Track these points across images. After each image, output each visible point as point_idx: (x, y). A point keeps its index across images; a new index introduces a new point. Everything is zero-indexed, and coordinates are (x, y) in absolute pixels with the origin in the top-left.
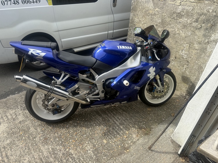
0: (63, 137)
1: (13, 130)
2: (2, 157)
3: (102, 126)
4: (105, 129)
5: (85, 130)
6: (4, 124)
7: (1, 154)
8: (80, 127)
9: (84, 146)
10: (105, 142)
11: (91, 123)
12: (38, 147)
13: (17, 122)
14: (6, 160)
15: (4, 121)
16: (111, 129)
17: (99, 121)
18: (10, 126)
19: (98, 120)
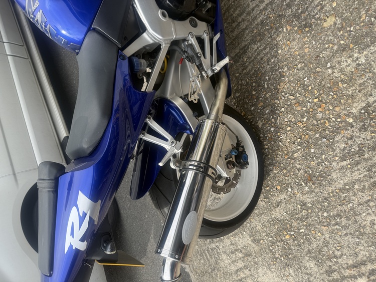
0: (307, 136)
1: (277, 256)
2: (359, 275)
3: (278, 39)
4: (289, 28)
5: (290, 82)
6: (261, 275)
7: (349, 278)
8: (277, 99)
9: (342, 76)
10: (333, 19)
11: (266, 71)
12: (333, 196)
13: (254, 248)
14: (370, 267)
15: (251, 275)
16: (289, 12)
17: (261, 51)
18: (267, 262)
19: (258, 54)
